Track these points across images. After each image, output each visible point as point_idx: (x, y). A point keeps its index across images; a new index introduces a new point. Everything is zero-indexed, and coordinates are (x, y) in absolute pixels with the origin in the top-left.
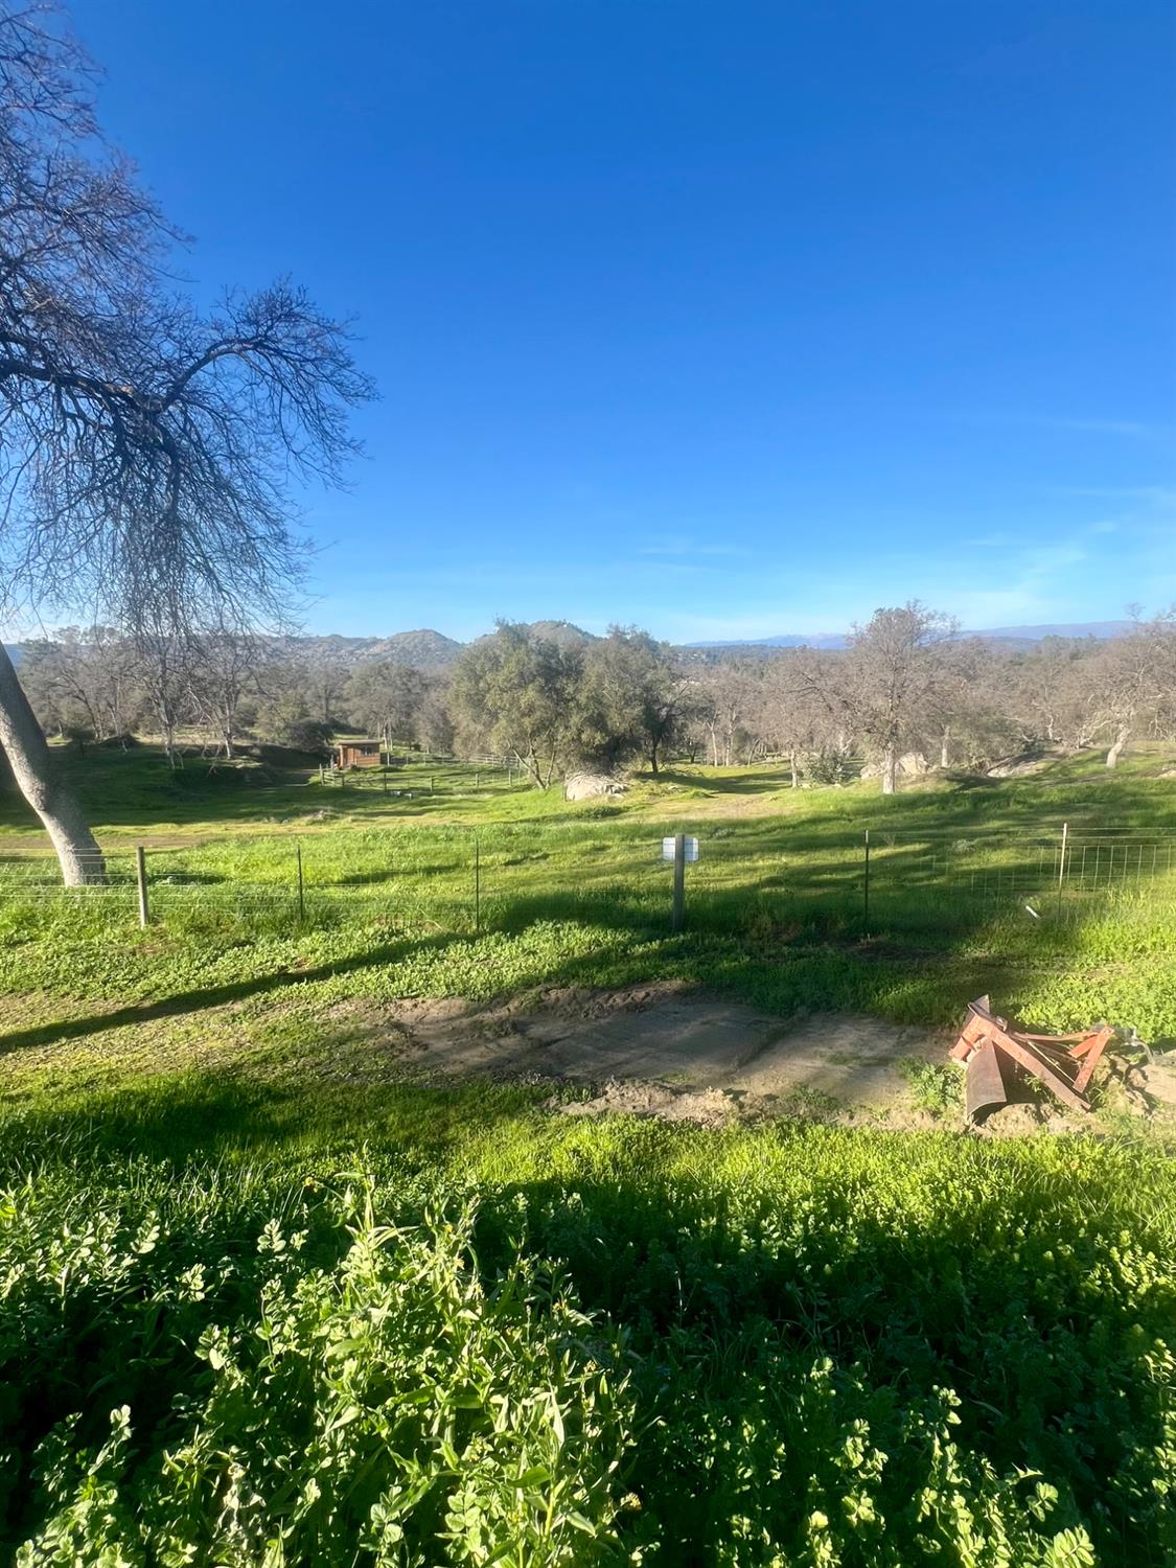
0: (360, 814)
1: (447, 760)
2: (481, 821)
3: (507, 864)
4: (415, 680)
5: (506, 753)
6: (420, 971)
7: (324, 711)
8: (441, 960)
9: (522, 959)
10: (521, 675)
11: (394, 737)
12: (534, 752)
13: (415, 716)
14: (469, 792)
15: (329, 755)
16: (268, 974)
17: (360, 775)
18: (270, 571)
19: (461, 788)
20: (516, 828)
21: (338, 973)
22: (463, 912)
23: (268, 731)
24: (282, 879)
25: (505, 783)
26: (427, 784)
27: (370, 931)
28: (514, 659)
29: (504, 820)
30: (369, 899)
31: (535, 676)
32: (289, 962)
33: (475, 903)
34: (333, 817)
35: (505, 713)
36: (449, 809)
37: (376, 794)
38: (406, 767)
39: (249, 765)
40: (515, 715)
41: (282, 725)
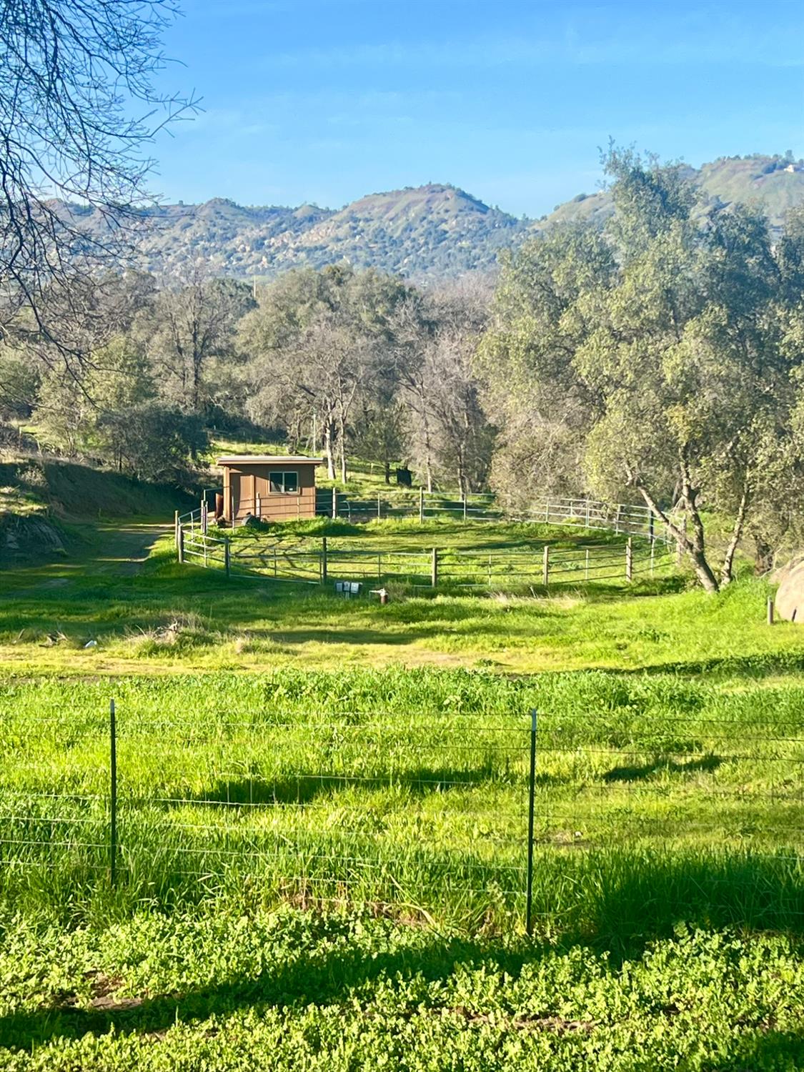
0: (263, 634)
1: (474, 511)
2: (550, 665)
3: (614, 775)
4: (405, 311)
5: (623, 497)
6: (383, 1030)
7: (190, 384)
8: (436, 1006)
9: (636, 1021)
10: (669, 295)
11: (350, 451)
12: (693, 494)
13: (402, 397)
14: (526, 592)
15: (199, 489)
16: (28, 1006)
17: (266, 540)
18: (70, 43)
19: (506, 580)
20: (638, 687)
21: (187, 1019)
22: (493, 888)
23: (63, 431)
24: (75, 781)
25: (615, 572)
26: (424, 566)
27: (268, 920)
28: (652, 254)
29: (611, 664)
30: (272, 842)
31: (702, 302)
32: (77, 980)
33: (523, 867)
34: (201, 640)
35: (622, 394)
36: (473, 630)
37: (304, 586)
38: (375, 523)
39: (16, 509)
40: (649, 397)
41: (93, 416)
